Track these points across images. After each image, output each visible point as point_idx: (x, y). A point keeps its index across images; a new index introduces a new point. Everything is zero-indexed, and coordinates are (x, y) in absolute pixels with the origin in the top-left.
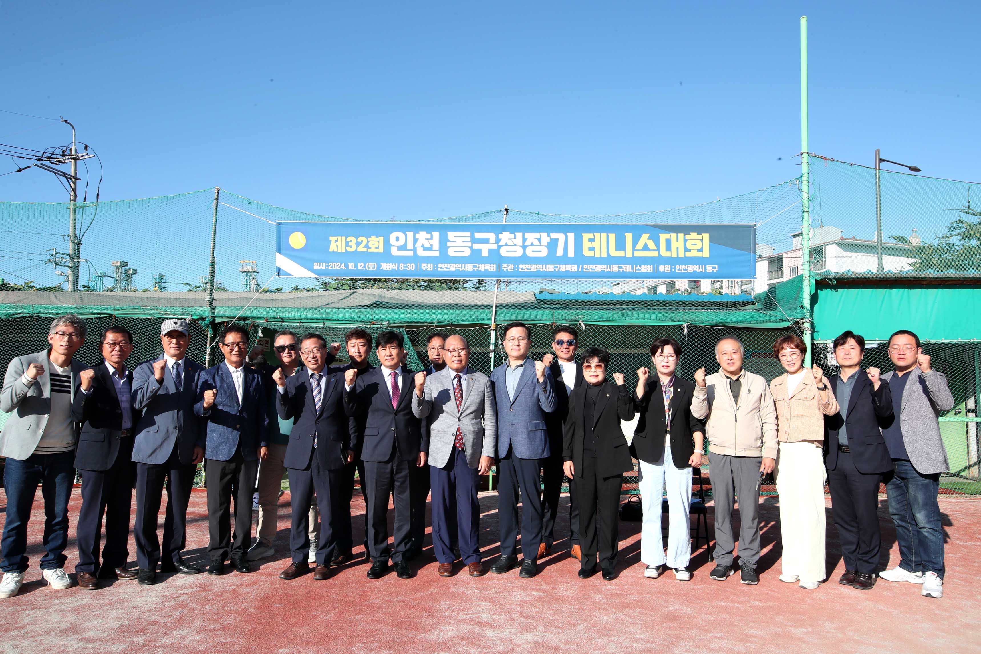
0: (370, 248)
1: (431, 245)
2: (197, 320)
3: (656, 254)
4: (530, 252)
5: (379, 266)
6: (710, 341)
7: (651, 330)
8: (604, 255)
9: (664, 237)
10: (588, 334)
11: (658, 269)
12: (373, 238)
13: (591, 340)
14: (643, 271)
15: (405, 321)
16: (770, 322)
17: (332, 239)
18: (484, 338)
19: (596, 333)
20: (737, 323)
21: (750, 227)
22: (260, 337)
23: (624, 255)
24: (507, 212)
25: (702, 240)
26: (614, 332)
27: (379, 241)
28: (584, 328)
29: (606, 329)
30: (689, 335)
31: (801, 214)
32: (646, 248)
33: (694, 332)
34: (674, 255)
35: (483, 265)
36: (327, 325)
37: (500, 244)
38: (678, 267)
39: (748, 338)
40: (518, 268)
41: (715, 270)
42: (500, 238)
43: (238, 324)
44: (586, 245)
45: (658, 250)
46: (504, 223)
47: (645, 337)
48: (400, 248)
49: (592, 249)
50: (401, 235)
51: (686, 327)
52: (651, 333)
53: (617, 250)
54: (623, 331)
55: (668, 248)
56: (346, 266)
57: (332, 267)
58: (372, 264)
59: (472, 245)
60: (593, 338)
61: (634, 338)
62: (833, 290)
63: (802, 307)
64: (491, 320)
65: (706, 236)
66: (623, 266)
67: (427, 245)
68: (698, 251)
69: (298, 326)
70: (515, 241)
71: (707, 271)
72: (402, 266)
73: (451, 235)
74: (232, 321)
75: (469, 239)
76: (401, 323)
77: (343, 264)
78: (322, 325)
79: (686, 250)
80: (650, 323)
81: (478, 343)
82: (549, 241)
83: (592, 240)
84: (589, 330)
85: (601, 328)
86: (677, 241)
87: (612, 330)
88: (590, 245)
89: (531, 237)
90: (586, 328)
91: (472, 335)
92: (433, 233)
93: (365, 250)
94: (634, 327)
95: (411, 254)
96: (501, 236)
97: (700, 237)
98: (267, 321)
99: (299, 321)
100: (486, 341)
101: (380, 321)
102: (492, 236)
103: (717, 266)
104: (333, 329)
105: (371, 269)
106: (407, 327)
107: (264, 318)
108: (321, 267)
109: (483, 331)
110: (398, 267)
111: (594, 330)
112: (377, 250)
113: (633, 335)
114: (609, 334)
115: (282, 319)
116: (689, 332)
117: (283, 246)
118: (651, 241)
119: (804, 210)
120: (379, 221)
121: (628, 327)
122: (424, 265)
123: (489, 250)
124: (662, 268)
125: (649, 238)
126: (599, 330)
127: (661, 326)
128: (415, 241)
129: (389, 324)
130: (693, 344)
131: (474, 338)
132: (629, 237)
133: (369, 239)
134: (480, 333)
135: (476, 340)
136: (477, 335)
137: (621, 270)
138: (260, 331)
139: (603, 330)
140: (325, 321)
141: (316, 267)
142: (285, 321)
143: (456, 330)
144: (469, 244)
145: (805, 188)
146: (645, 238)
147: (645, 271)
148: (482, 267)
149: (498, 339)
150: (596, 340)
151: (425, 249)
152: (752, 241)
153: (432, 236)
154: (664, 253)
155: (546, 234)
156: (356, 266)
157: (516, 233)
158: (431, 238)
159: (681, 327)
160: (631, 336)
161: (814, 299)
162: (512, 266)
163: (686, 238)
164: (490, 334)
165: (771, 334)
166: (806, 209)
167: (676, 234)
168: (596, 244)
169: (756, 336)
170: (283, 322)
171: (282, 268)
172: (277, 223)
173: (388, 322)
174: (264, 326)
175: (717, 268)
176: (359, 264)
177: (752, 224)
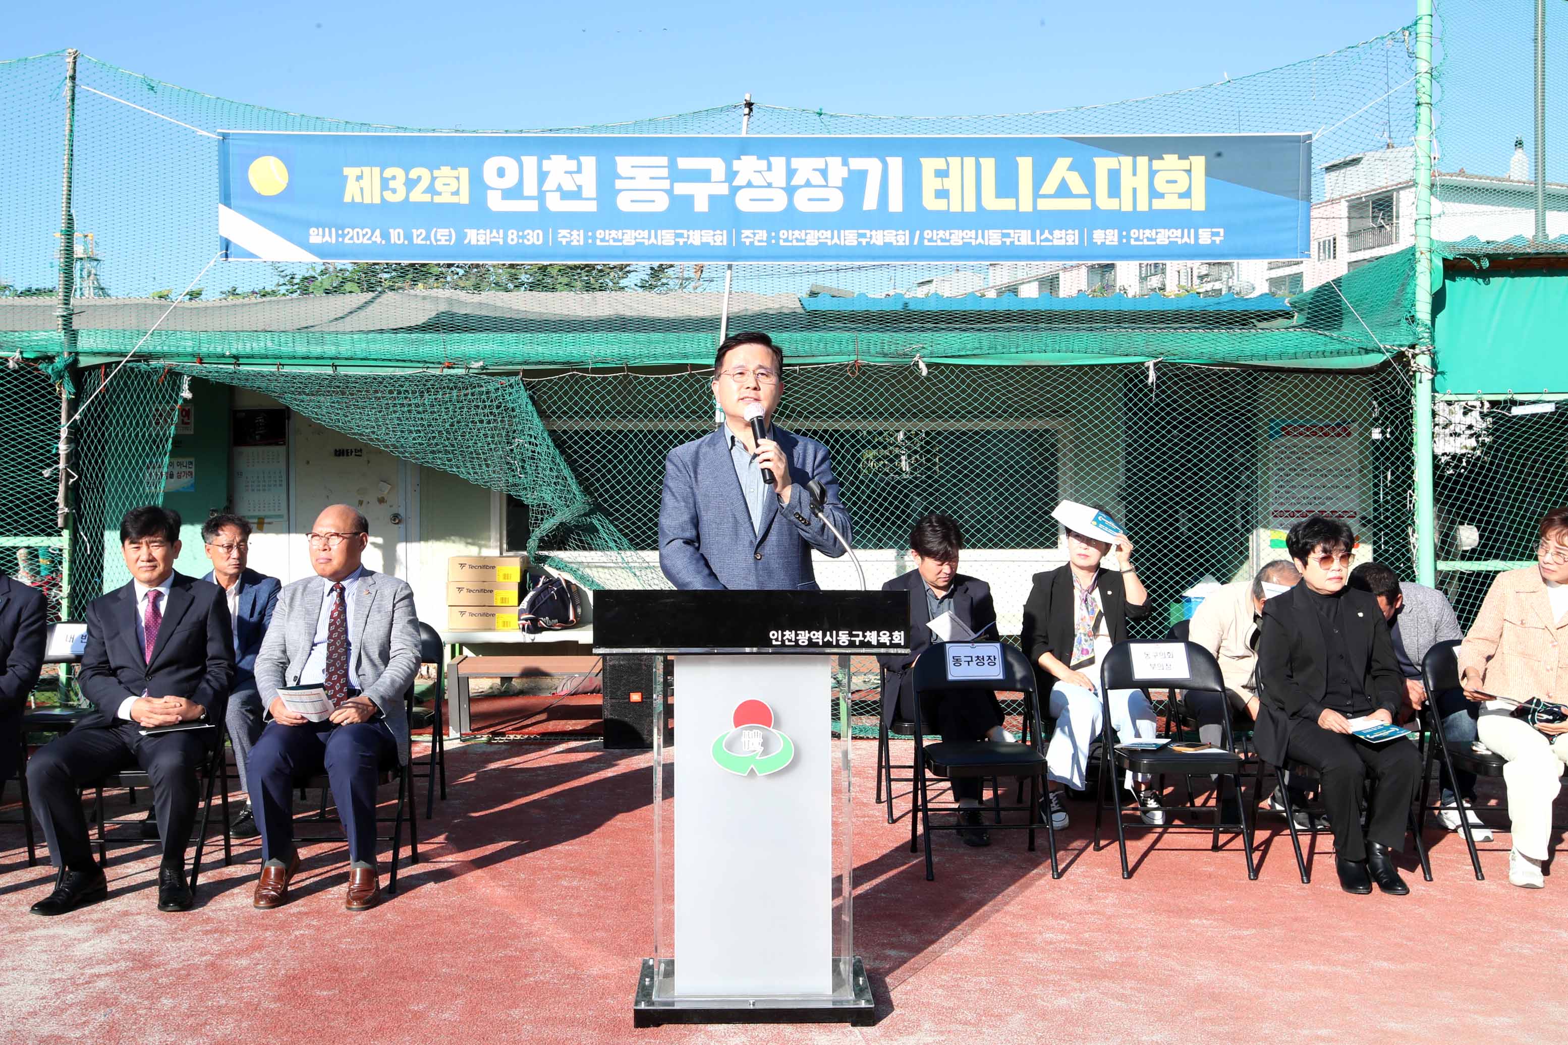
0: (440, 194)
1: (580, 187)
2: (36, 360)
3: (1084, 205)
4: (802, 202)
5: (461, 236)
6: (1206, 399)
7: (1074, 374)
8: (970, 207)
9: (1103, 164)
10: (934, 385)
11: (1090, 237)
12: (445, 170)
13: (940, 399)
14: (1056, 242)
15: (520, 360)
16: (1339, 353)
17: (350, 172)
18: (700, 397)
19: (952, 382)
20: (1266, 358)
21: (1297, 140)
22: (185, 400)
23: (1014, 208)
24: (751, 110)
25: (1189, 172)
26: (993, 380)
27: (458, 178)
28: (925, 372)
29: (975, 373)
30: (1158, 386)
31: (1412, 110)
32: (1063, 191)
33: (1170, 379)
34: (1127, 207)
35: (697, 232)
36: (342, 371)
37: (736, 183)
38: (1134, 233)
39: (1290, 391)
40: (777, 238)
41: (1218, 240)
42: (735, 169)
43: (132, 369)
44: (930, 184)
45: (1092, 195)
46: (744, 135)
47: (1061, 392)
48: (508, 194)
49: (942, 194)
50: (509, 164)
51: (1152, 367)
52: (1074, 383)
53: (999, 195)
54: (1012, 378)
55: (1114, 190)
56: (385, 236)
57: (352, 238)
58: (445, 231)
59: (672, 186)
60: (946, 395)
61: (1035, 393)
62: (1481, 281)
63: (1412, 320)
65: (1198, 162)
66: (1011, 232)
67: (569, 186)
68: (1181, 196)
69: (272, 374)
70: (770, 177)
71: (1201, 242)
73: (624, 164)
74: (119, 363)
75: (665, 172)
76: (512, 363)
77: (378, 232)
78: (329, 371)
79: (1154, 194)
80: (1073, 359)
81: (688, 407)
82: (846, 175)
83: (942, 174)
84: (936, 377)
85: (963, 372)
86: (1135, 174)
87: (987, 376)
88: (937, 183)
89: (806, 166)
90: (929, 373)
91: (674, 391)
92: (583, 159)
93: (427, 198)
94: (1037, 368)
95: (532, 206)
96: (737, 165)
97: (1185, 164)
98: (202, 361)
99: (278, 361)
100: (706, 403)
101: (463, 361)
102: (716, 166)
103: (1221, 231)
104: (357, 379)
105: (443, 243)
106: (526, 373)
107: (194, 355)
108: (327, 238)
109: (698, 381)
110: (505, 236)
111: (947, 377)
112: (454, 199)
113: (1035, 386)
114: (980, 385)
115: (236, 357)
116: (1158, 378)
117: (234, 188)
118: (1075, 174)
119: (1421, 101)
120: (457, 131)
121: (1024, 368)
122: (563, 232)
123: (711, 197)
124: (1099, 236)
125: (1070, 168)
126: (958, 377)
127: (1097, 365)
128: (542, 176)
129: (483, 368)
130: (1168, 405)
131: (679, 396)
132: (1025, 165)
133: (436, 173)
134: (691, 386)
135: (684, 401)
136: (685, 391)
137: (1008, 241)
138: (186, 386)
139: (968, 376)
140: (337, 362)
141: (316, 237)
142: (241, 361)
143: (636, 378)
144: (666, 184)
145: (1423, 49)
146: (1061, 168)
147: (1063, 242)
148: (696, 238)
150: (951, 399)
151: (566, 195)
152: (1302, 171)
153: (579, 165)
154: (1105, 202)
155: (839, 160)
156: (408, 237)
157: (772, 159)
158: (579, 171)
159: (1140, 371)
160: (1029, 389)
161: (1438, 301)
162: (762, 234)
163: (1154, 168)
165: (1340, 382)
166: (1425, 99)
167: (1130, 159)
168: (952, 183)
169: (1307, 386)
170: (239, 365)
171: (233, 239)
172: (219, 134)
173: (481, 363)
174: (194, 374)
175: (1222, 234)
176: (414, 231)
177: (1302, 134)
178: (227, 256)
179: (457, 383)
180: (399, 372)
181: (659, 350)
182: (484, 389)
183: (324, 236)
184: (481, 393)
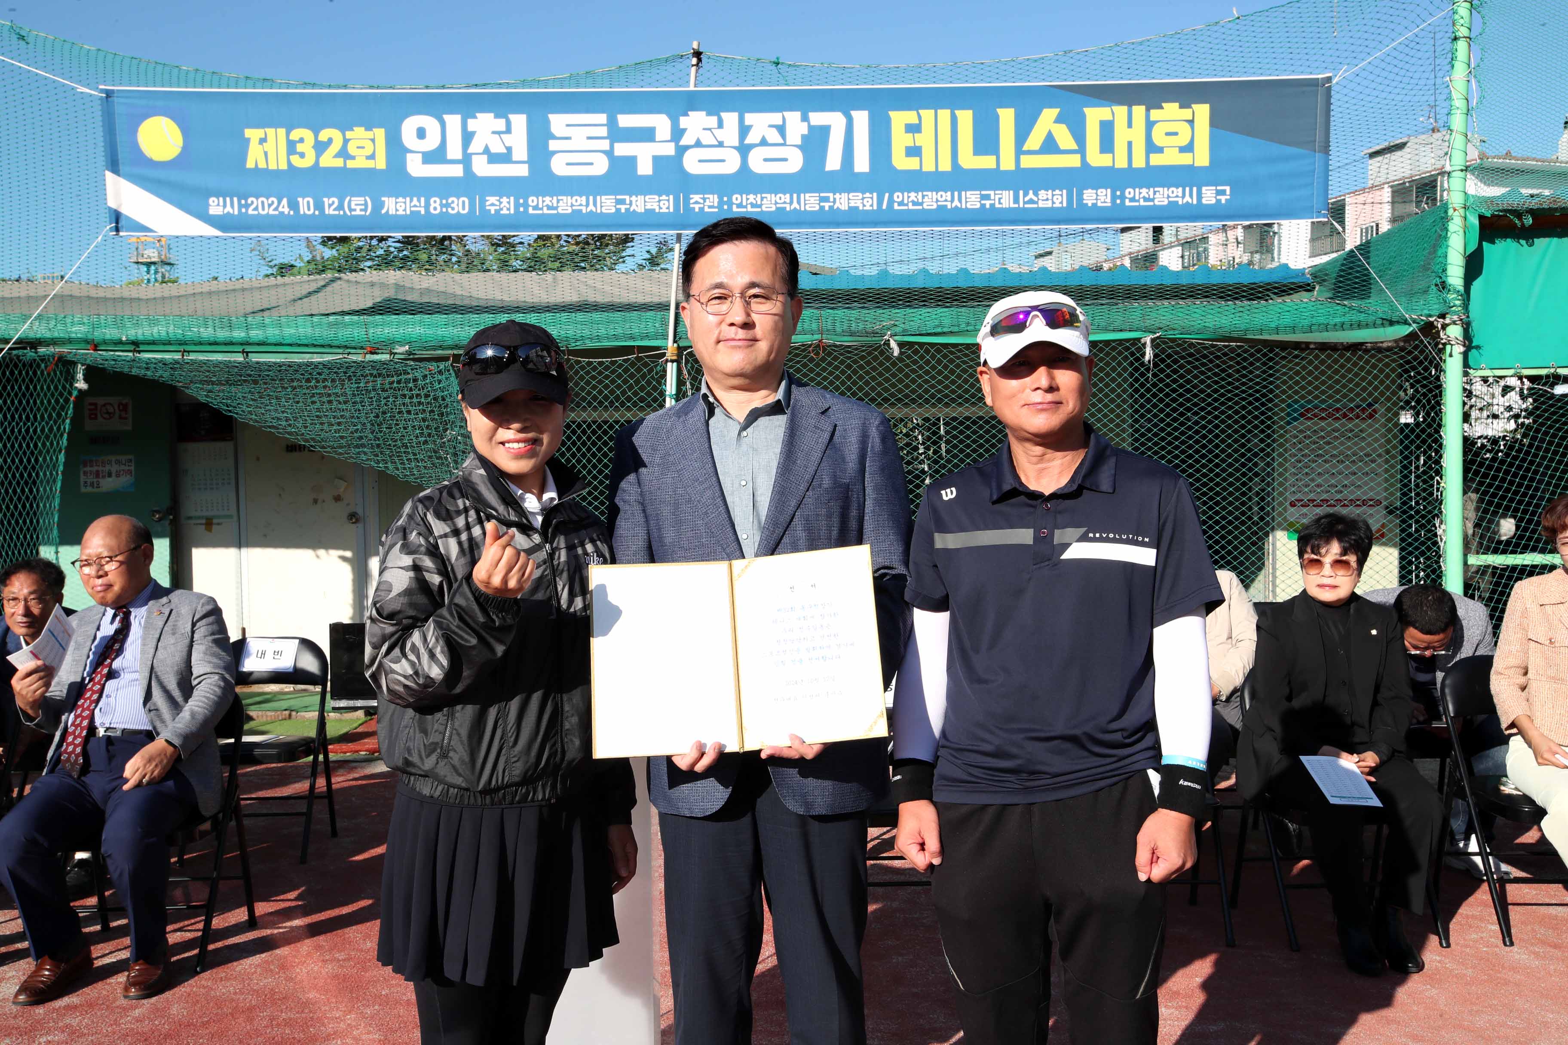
0: (353, 158)
1: (509, 149)
3: (1074, 161)
4: (757, 163)
5: (378, 205)
6: (1209, 378)
8: (945, 165)
9: (1095, 115)
10: (907, 366)
11: (1080, 198)
12: (359, 132)
13: (914, 381)
14: (1041, 204)
15: (450, 343)
16: (1360, 326)
17: (253, 134)
18: (649, 383)
19: (927, 363)
20: (1277, 330)
21: (1314, 83)
22: (80, 391)
23: (994, 166)
24: (700, 60)
25: (1191, 122)
27: (373, 140)
28: (896, 352)
29: (952, 353)
30: (1156, 365)
31: (1448, 46)
32: (1050, 146)
33: (1169, 356)
34: (1121, 163)
35: (641, 198)
36: (254, 358)
37: (683, 142)
38: (1129, 192)
39: (1304, 368)
40: (730, 203)
41: (1223, 199)
42: (682, 126)
43: (18, 357)
44: (900, 140)
45: (1082, 150)
46: (692, 88)
48: (430, 158)
49: (914, 151)
50: (429, 123)
51: (1149, 344)
53: (979, 150)
55: (1107, 144)
56: (294, 205)
57: (256, 209)
58: (360, 200)
59: (612, 147)
60: (920, 377)
62: (1523, 242)
63: (1443, 286)
64: (665, 337)
65: (1202, 111)
66: (992, 193)
67: (497, 148)
68: (1183, 150)
69: (176, 362)
70: (720, 134)
71: (1204, 201)
72: (435, 205)
73: (558, 122)
74: (2, 350)
75: (603, 131)
76: (441, 347)
77: (285, 201)
78: (240, 358)
79: (1151, 148)
81: (635, 394)
82: (806, 132)
83: (913, 129)
84: (909, 357)
85: (938, 351)
86: (1130, 125)
87: (966, 355)
88: (908, 140)
89: (761, 123)
90: (901, 353)
91: (620, 376)
92: (512, 117)
93: (339, 163)
95: (457, 171)
96: (684, 122)
97: (1187, 114)
98: (96, 348)
99: (181, 348)
100: (655, 389)
101: (388, 345)
102: (661, 123)
103: (1228, 189)
104: (270, 366)
105: (358, 212)
107: (86, 341)
108: (228, 209)
109: (646, 365)
110: (427, 206)
111: (922, 357)
112: (370, 164)
114: (958, 366)
115: (135, 343)
116: (1156, 356)
117: (122, 153)
118: (1063, 127)
119: (1459, 34)
120: (371, 87)
122: (492, 200)
123: (656, 159)
124: (1089, 197)
125: (1058, 120)
126: (933, 357)
128: (467, 137)
129: (409, 353)
130: (1168, 386)
131: (625, 382)
132: (1007, 117)
133: (349, 134)
134: (639, 370)
135: (631, 387)
136: (632, 376)
137: (988, 203)
138: (80, 376)
139: (945, 356)
140: (248, 349)
141: (216, 207)
142: (142, 348)
143: (579, 362)
144: (605, 145)
146: (1047, 118)
147: (1049, 204)
148: (639, 204)
149: (684, 384)
150: (926, 382)
151: (494, 158)
152: (1320, 119)
153: (508, 124)
154: (1097, 159)
155: (797, 115)
156: (319, 206)
157: (724, 115)
158: (508, 131)
159: (1136, 345)
161: (1474, 265)
162: (713, 199)
163: (1152, 119)
164: (665, 371)
165: (1359, 358)
166: (1463, 32)
167: (1124, 109)
168: (924, 140)
169: (1323, 362)
170: (139, 352)
171: (124, 211)
172: (102, 91)
173: (407, 347)
174: (88, 362)
175: (1228, 192)
176: (325, 200)
177: (1320, 76)
178: (117, 230)
179: (380, 370)
180: (317, 359)
181: (603, 332)
182: (410, 376)
183: (225, 206)
184: (407, 381)
